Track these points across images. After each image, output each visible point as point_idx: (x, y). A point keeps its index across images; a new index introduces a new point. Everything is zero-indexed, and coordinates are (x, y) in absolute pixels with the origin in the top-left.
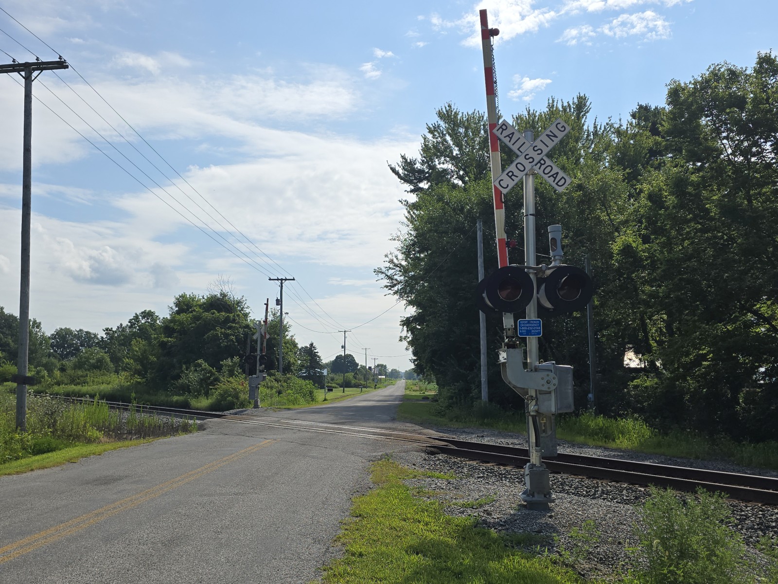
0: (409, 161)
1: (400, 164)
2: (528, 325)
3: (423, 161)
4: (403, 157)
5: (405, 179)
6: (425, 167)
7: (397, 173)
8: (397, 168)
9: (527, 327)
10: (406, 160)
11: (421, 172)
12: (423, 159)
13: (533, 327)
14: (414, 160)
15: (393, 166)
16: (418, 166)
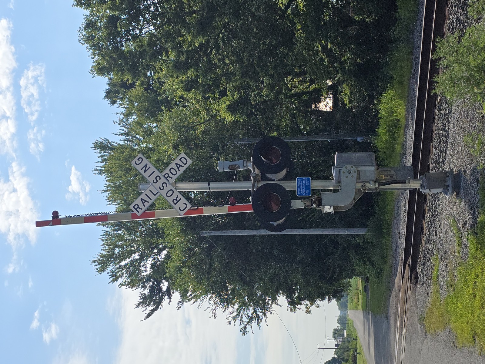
2: (301, 188)
8: (148, 311)
9: (303, 189)
13: (303, 184)
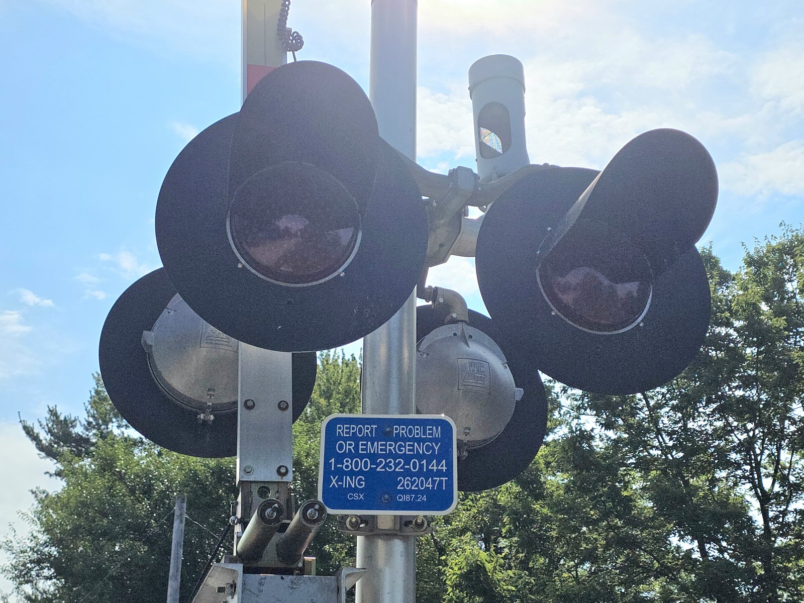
0: (62, 418)
1: (44, 423)
2: (377, 447)
3: (89, 423)
4: (53, 413)
5: (48, 451)
6: (91, 434)
7: (35, 438)
8: (37, 429)
9: (373, 457)
10: (57, 417)
11: (82, 441)
12: (91, 419)
13: (407, 459)
14: (73, 419)
15: (29, 424)
16: (79, 430)
